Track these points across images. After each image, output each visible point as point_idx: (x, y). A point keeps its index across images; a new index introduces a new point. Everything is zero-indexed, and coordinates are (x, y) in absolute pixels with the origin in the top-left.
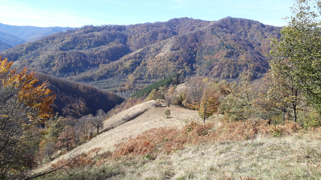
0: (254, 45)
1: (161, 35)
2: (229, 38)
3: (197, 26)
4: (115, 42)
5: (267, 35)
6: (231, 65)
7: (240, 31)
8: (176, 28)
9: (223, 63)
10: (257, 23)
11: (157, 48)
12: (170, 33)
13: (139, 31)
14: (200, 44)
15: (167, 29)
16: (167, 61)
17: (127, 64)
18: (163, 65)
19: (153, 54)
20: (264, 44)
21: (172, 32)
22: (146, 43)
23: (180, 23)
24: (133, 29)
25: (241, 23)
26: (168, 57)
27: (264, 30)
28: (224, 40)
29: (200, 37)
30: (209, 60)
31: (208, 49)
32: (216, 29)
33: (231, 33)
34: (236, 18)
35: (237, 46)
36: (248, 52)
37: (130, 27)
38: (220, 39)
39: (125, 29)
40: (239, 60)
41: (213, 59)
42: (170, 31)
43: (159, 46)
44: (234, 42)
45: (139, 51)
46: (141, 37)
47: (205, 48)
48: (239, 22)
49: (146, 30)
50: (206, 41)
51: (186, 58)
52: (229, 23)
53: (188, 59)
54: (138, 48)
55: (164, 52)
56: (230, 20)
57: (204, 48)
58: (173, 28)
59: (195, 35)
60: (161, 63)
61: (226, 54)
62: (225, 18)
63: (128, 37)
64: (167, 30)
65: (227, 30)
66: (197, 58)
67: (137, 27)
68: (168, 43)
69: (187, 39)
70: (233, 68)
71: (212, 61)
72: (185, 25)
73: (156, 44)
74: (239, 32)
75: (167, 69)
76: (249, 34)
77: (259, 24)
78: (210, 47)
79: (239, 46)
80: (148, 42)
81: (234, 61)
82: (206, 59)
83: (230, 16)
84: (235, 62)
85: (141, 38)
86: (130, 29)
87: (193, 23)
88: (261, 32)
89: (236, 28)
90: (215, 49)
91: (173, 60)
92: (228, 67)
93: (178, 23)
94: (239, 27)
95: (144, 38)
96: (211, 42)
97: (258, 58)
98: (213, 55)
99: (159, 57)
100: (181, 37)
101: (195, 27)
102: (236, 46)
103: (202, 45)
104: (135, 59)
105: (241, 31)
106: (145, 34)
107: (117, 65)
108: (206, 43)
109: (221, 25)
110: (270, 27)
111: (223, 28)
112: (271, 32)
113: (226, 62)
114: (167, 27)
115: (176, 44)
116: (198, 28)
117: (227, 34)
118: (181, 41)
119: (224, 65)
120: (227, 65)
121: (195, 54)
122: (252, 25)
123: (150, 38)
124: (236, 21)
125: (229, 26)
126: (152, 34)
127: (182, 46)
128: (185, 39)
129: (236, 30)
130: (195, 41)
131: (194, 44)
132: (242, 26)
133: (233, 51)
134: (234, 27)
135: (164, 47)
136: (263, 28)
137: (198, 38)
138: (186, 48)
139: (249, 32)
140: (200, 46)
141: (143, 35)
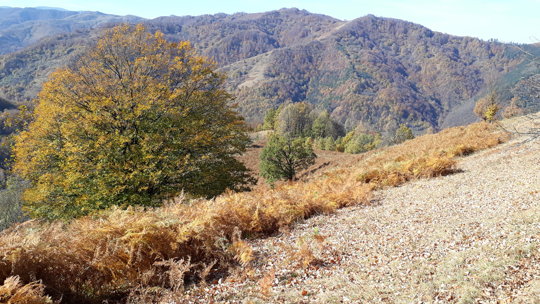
0: (409, 70)
1: (248, 44)
2: (365, 58)
3: (313, 29)
5: (434, 51)
6: (363, 106)
7: (388, 42)
8: (275, 30)
9: (350, 103)
10: (419, 29)
11: (241, 71)
12: (264, 42)
13: (206, 36)
14: (316, 66)
15: (259, 32)
16: (258, 96)
18: (252, 102)
19: (234, 81)
20: (426, 69)
21: (267, 40)
22: (220, 59)
23: (282, 21)
25: (391, 27)
26: (259, 89)
27: (429, 42)
28: (357, 61)
29: (316, 53)
30: (328, 96)
31: (328, 76)
32: (346, 39)
33: (371, 47)
34: (384, 17)
35: (376, 74)
36: (394, 84)
37: (190, 27)
38: (349, 60)
39: (180, 31)
40: (377, 98)
41: (335, 94)
42: (264, 38)
43: (244, 67)
44: (372, 65)
46: (210, 47)
47: (324, 74)
48: (389, 25)
49: (220, 34)
50: (327, 61)
51: (291, 92)
52: (369, 26)
53: (293, 92)
55: (253, 79)
56: (373, 21)
57: (321, 74)
58: (269, 30)
59: (307, 48)
60: (249, 98)
61: (356, 88)
62: (363, 18)
64: (259, 35)
65: (364, 41)
66: (310, 91)
67: (204, 27)
68: (260, 62)
69: (294, 57)
70: (365, 111)
71: (333, 99)
72: (292, 26)
73: (240, 63)
74: (386, 44)
75: (258, 110)
76: (402, 49)
77: (423, 31)
78: (332, 73)
79: (380, 73)
80: (224, 57)
81: (368, 100)
82: (324, 94)
83: (372, 14)
84: (369, 102)
85: (212, 49)
86: (190, 30)
87: (306, 22)
88: (424, 46)
89: (382, 37)
90: (340, 77)
91: (269, 94)
92: (358, 109)
93: (279, 21)
94: (387, 35)
95: (216, 51)
96: (334, 64)
97: (409, 95)
98: (336, 88)
99: (245, 88)
100: (283, 52)
101: (310, 31)
102: (374, 73)
103: (320, 69)
105: (390, 42)
106: (219, 42)
108: (326, 64)
109: (354, 32)
110: (442, 37)
111: (357, 38)
112: (442, 46)
113: (355, 102)
114: (258, 30)
115: (274, 65)
116: (315, 34)
117: (362, 50)
118: (283, 61)
119: (351, 105)
120: (357, 107)
121: (306, 84)
122: (410, 31)
123: (228, 50)
124: (382, 23)
125: (368, 34)
126: (232, 42)
127: (285, 69)
128: (290, 57)
129: (380, 42)
130: (307, 61)
131: (305, 65)
132: (393, 34)
133: (369, 82)
134: (377, 34)
135: (253, 69)
136: (429, 38)
137: (313, 56)
138: (290, 74)
139: (404, 44)
140: (315, 69)
141: (216, 43)
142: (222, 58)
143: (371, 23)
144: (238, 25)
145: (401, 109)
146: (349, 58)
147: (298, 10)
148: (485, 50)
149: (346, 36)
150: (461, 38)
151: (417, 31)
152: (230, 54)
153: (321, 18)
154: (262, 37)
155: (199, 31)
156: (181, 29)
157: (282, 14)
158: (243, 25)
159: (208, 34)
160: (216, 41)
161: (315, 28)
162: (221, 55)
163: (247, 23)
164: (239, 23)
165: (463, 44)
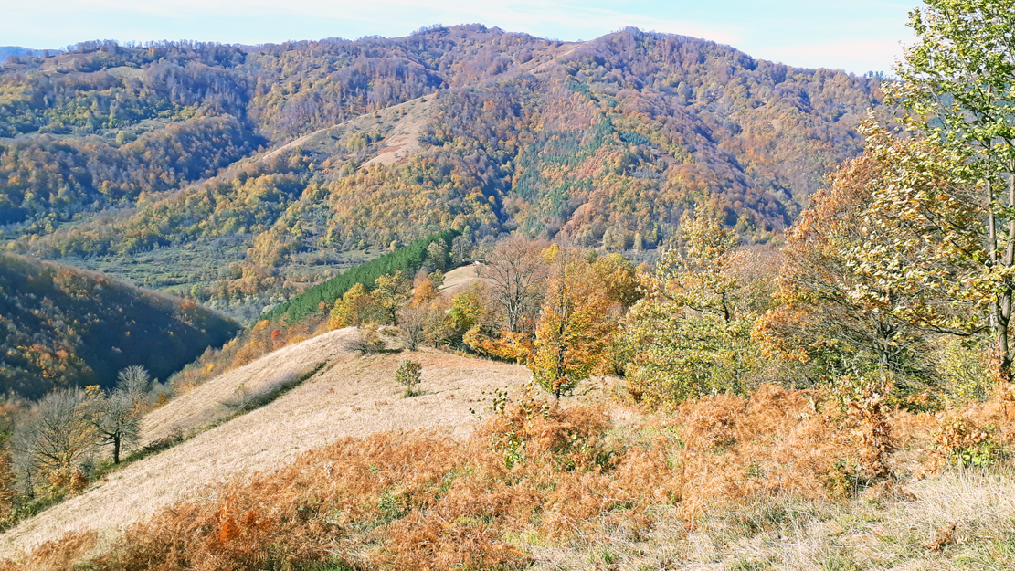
0: (717, 133)
1: (386, 85)
2: (631, 105)
3: (517, 58)
4: (205, 108)
5: (764, 95)
6: (638, 200)
7: (669, 79)
8: (440, 62)
9: (611, 196)
10: (728, 55)
11: (370, 134)
12: (419, 81)
13: (297, 69)
14: (530, 123)
15: (407, 63)
16: (407, 185)
17: (253, 192)
18: (393, 196)
19: (354, 155)
20: (751, 129)
21: (424, 78)
22: (326, 113)
23: (453, 44)
24: (275, 59)
25: (672, 50)
26: (409, 168)
27: (751, 78)
28: (615, 112)
29: (529, 99)
30: (561, 182)
31: (556, 142)
32: (587, 72)
33: (639, 87)
34: (657, 32)
35: (659, 135)
36: (699, 155)
37: (263, 54)
38: (598, 109)
39: (242, 61)
40: (667, 183)
41: (575, 177)
42: (418, 74)
43: (375, 127)
44: (648, 119)
45: (297, 143)
46: (305, 89)
47: (547, 139)
48: (668, 47)
49: (326, 65)
50: (551, 114)
51: (479, 174)
52: (630, 51)
53: (485, 176)
54: (295, 132)
55: (398, 148)
56: (636, 39)
57: (542, 138)
58: (428, 62)
59: (509, 90)
60: (386, 188)
61: (621, 163)
62: (616, 34)
63: (254, 89)
64: (407, 68)
65: (624, 77)
66: (519, 174)
68: (409, 117)
69: (482, 106)
70: (643, 212)
71: (572, 188)
72: (474, 53)
73: (366, 118)
74: (665, 83)
75: (406, 213)
76: (699, 92)
77: (736, 58)
78: (563, 136)
79: (667, 133)
80: (335, 110)
81: (649, 187)
82: (550, 178)
83: (634, 26)
84: (651, 192)
85: (308, 95)
86: (263, 60)
87: (502, 46)
88: (742, 86)
89: (657, 70)
90: (582, 144)
91: (431, 179)
92: (628, 208)
93: (448, 45)
94: (666, 66)
95: (317, 97)
96: (567, 119)
97: (731, 177)
98: (576, 165)
99: (376, 168)
100: (459, 95)
101: (512, 62)
102: (655, 133)
103: (537, 129)
104: (281, 175)
105: (674, 80)
106: (322, 81)
107: (210, 195)
108: (551, 120)
109: (602, 58)
110: (775, 69)
111: (610, 69)
112: (776, 86)
113: (621, 193)
114: (406, 59)
115: (441, 121)
116: (522, 66)
117: (623, 91)
118: (460, 112)
119: (613, 200)
120: (626, 202)
121: (511, 160)
122: (710, 58)
123: (342, 97)
124: (655, 44)
125: (630, 63)
126: (351, 81)
127: (464, 129)
128: (474, 105)
129: (654, 79)
130: (510, 113)
131: (507, 122)
132: (678, 64)
133: (645, 152)
135: (394, 131)
136: (750, 71)
137: (522, 104)
138: (476, 139)
139: (701, 84)
140: (528, 129)
141: (317, 83)
142: (330, 112)
143: (634, 44)
144: (363, 49)
145: (721, 206)
146: (599, 106)
147: (484, 28)
148: (861, 93)
149: (587, 66)
150: (811, 72)
151: (726, 58)
152: (347, 103)
154: (414, 71)
155: (281, 62)
156: (244, 59)
157: (454, 32)
158: (374, 48)
159: (300, 65)
160: (317, 80)
161: (521, 56)
162: (327, 106)
163: (383, 47)
164: (365, 45)
165: (817, 83)
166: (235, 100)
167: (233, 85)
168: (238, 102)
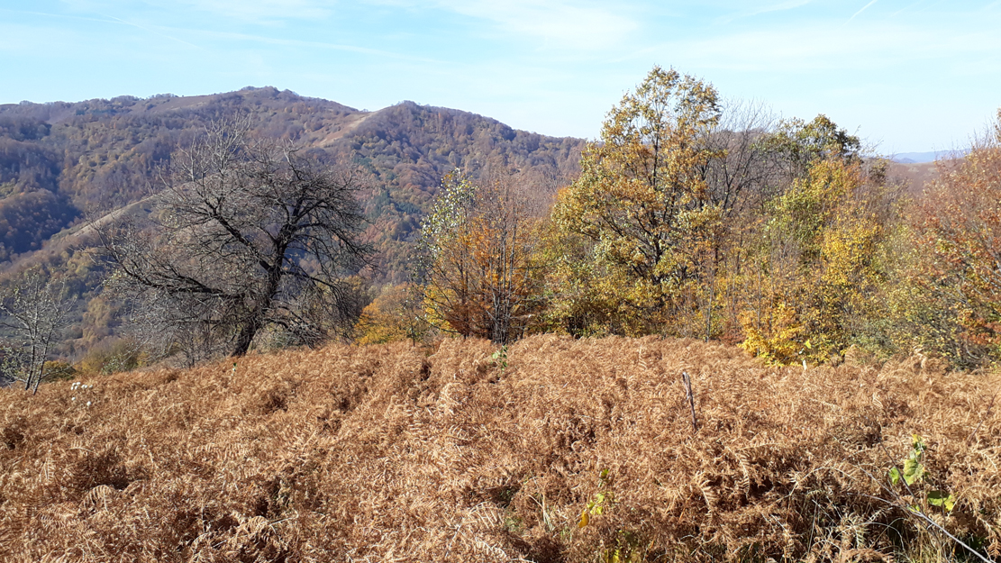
1: (188, 155)
2: (406, 178)
3: (308, 126)
4: (22, 184)
5: (518, 163)
6: (410, 261)
7: (442, 149)
9: (387, 257)
10: (492, 127)
13: (103, 141)
22: (133, 183)
23: (247, 110)
24: (80, 131)
25: (444, 122)
27: (509, 148)
28: (393, 184)
29: (319, 171)
32: (370, 145)
33: (415, 158)
34: (431, 105)
35: (428, 205)
37: (67, 126)
38: (379, 181)
39: (47, 133)
41: (359, 242)
44: (420, 190)
45: (113, 215)
46: (111, 163)
48: (441, 120)
49: (130, 137)
52: (409, 122)
54: (108, 205)
56: (413, 113)
61: (396, 230)
62: (396, 107)
63: (63, 160)
65: (402, 148)
67: (96, 125)
72: (268, 120)
74: (439, 152)
76: (467, 160)
77: (497, 130)
80: (142, 181)
83: (412, 100)
85: (116, 167)
86: (68, 132)
87: (295, 114)
88: (501, 156)
89: (431, 140)
92: (401, 267)
93: (243, 112)
94: (439, 136)
95: (124, 169)
101: (304, 130)
102: (424, 203)
104: (104, 246)
105: (446, 150)
106: (128, 153)
109: (384, 132)
110: (530, 139)
111: (390, 143)
112: (530, 155)
113: (396, 255)
116: (313, 135)
117: (400, 165)
119: (390, 261)
120: (400, 263)
122: (477, 130)
123: (147, 167)
124: (429, 117)
125: (408, 135)
126: (155, 152)
129: (429, 148)
132: (449, 135)
133: (416, 219)
134: (423, 135)
136: (509, 141)
139: (469, 153)
141: (122, 155)
142: (137, 183)
143: (411, 117)
144: (163, 120)
146: (379, 179)
147: (276, 92)
149: (370, 139)
150: (560, 141)
151: (489, 130)
152: (152, 173)
153: (321, 106)
155: (86, 134)
156: (49, 131)
157: (247, 98)
158: (173, 119)
159: (105, 138)
160: (123, 152)
161: (312, 125)
162: (135, 176)
163: (182, 116)
164: (165, 116)
165: (563, 151)
166: (46, 172)
167: (43, 158)
168: (49, 174)
